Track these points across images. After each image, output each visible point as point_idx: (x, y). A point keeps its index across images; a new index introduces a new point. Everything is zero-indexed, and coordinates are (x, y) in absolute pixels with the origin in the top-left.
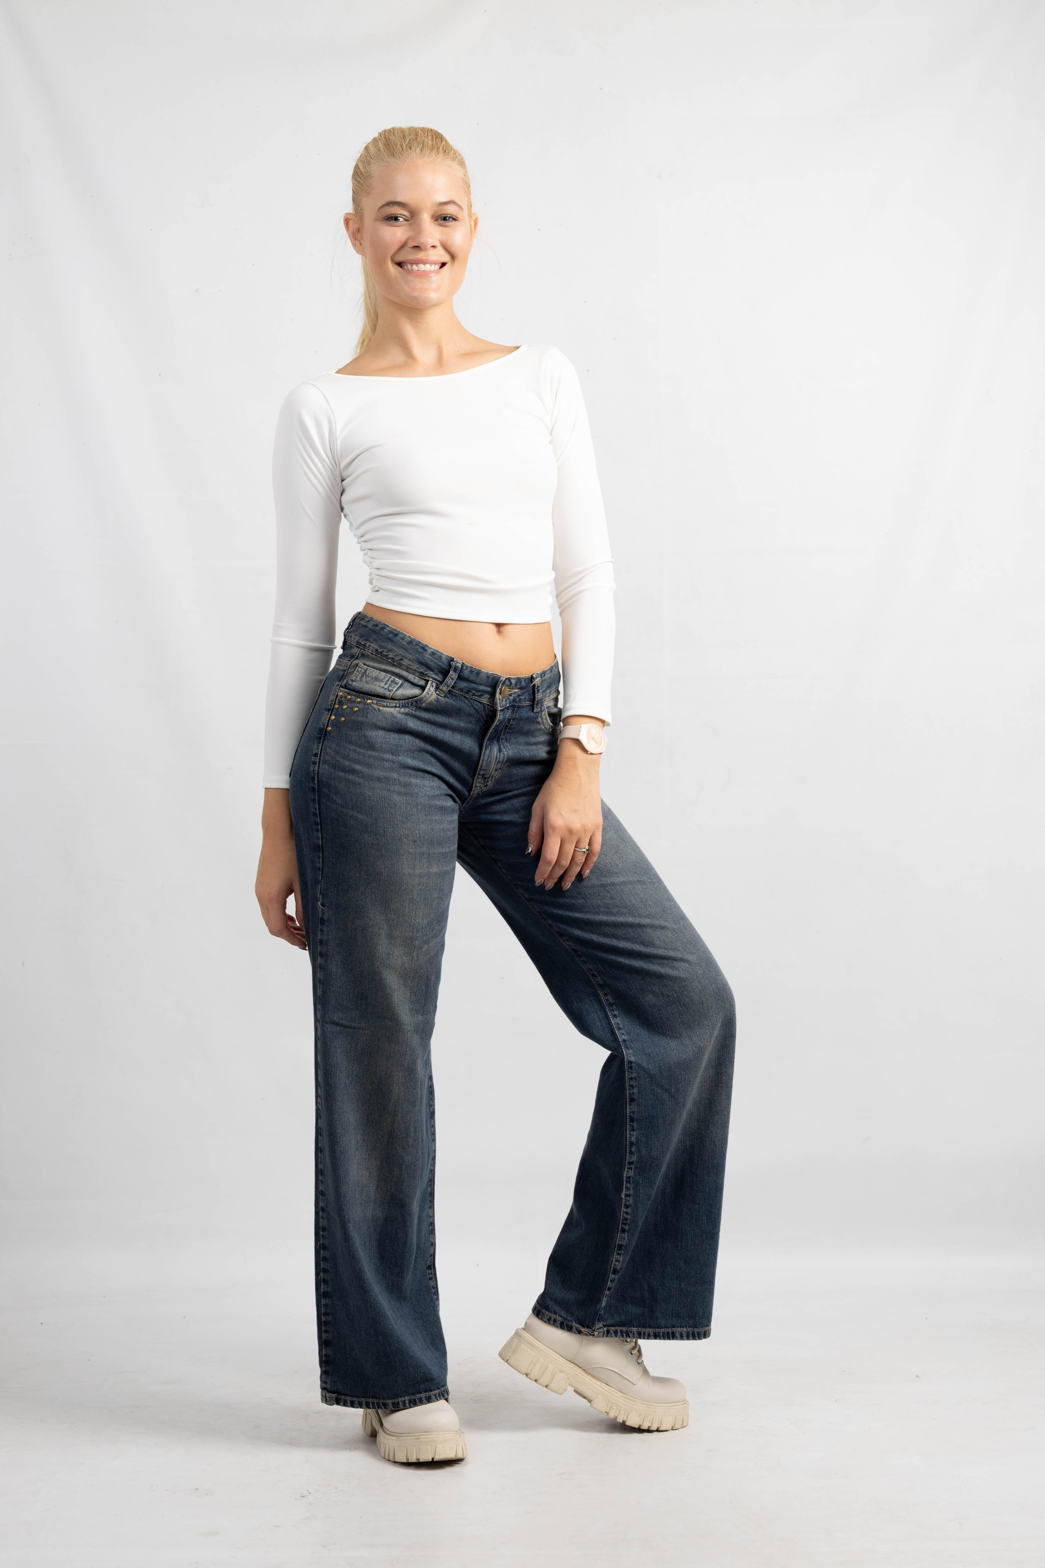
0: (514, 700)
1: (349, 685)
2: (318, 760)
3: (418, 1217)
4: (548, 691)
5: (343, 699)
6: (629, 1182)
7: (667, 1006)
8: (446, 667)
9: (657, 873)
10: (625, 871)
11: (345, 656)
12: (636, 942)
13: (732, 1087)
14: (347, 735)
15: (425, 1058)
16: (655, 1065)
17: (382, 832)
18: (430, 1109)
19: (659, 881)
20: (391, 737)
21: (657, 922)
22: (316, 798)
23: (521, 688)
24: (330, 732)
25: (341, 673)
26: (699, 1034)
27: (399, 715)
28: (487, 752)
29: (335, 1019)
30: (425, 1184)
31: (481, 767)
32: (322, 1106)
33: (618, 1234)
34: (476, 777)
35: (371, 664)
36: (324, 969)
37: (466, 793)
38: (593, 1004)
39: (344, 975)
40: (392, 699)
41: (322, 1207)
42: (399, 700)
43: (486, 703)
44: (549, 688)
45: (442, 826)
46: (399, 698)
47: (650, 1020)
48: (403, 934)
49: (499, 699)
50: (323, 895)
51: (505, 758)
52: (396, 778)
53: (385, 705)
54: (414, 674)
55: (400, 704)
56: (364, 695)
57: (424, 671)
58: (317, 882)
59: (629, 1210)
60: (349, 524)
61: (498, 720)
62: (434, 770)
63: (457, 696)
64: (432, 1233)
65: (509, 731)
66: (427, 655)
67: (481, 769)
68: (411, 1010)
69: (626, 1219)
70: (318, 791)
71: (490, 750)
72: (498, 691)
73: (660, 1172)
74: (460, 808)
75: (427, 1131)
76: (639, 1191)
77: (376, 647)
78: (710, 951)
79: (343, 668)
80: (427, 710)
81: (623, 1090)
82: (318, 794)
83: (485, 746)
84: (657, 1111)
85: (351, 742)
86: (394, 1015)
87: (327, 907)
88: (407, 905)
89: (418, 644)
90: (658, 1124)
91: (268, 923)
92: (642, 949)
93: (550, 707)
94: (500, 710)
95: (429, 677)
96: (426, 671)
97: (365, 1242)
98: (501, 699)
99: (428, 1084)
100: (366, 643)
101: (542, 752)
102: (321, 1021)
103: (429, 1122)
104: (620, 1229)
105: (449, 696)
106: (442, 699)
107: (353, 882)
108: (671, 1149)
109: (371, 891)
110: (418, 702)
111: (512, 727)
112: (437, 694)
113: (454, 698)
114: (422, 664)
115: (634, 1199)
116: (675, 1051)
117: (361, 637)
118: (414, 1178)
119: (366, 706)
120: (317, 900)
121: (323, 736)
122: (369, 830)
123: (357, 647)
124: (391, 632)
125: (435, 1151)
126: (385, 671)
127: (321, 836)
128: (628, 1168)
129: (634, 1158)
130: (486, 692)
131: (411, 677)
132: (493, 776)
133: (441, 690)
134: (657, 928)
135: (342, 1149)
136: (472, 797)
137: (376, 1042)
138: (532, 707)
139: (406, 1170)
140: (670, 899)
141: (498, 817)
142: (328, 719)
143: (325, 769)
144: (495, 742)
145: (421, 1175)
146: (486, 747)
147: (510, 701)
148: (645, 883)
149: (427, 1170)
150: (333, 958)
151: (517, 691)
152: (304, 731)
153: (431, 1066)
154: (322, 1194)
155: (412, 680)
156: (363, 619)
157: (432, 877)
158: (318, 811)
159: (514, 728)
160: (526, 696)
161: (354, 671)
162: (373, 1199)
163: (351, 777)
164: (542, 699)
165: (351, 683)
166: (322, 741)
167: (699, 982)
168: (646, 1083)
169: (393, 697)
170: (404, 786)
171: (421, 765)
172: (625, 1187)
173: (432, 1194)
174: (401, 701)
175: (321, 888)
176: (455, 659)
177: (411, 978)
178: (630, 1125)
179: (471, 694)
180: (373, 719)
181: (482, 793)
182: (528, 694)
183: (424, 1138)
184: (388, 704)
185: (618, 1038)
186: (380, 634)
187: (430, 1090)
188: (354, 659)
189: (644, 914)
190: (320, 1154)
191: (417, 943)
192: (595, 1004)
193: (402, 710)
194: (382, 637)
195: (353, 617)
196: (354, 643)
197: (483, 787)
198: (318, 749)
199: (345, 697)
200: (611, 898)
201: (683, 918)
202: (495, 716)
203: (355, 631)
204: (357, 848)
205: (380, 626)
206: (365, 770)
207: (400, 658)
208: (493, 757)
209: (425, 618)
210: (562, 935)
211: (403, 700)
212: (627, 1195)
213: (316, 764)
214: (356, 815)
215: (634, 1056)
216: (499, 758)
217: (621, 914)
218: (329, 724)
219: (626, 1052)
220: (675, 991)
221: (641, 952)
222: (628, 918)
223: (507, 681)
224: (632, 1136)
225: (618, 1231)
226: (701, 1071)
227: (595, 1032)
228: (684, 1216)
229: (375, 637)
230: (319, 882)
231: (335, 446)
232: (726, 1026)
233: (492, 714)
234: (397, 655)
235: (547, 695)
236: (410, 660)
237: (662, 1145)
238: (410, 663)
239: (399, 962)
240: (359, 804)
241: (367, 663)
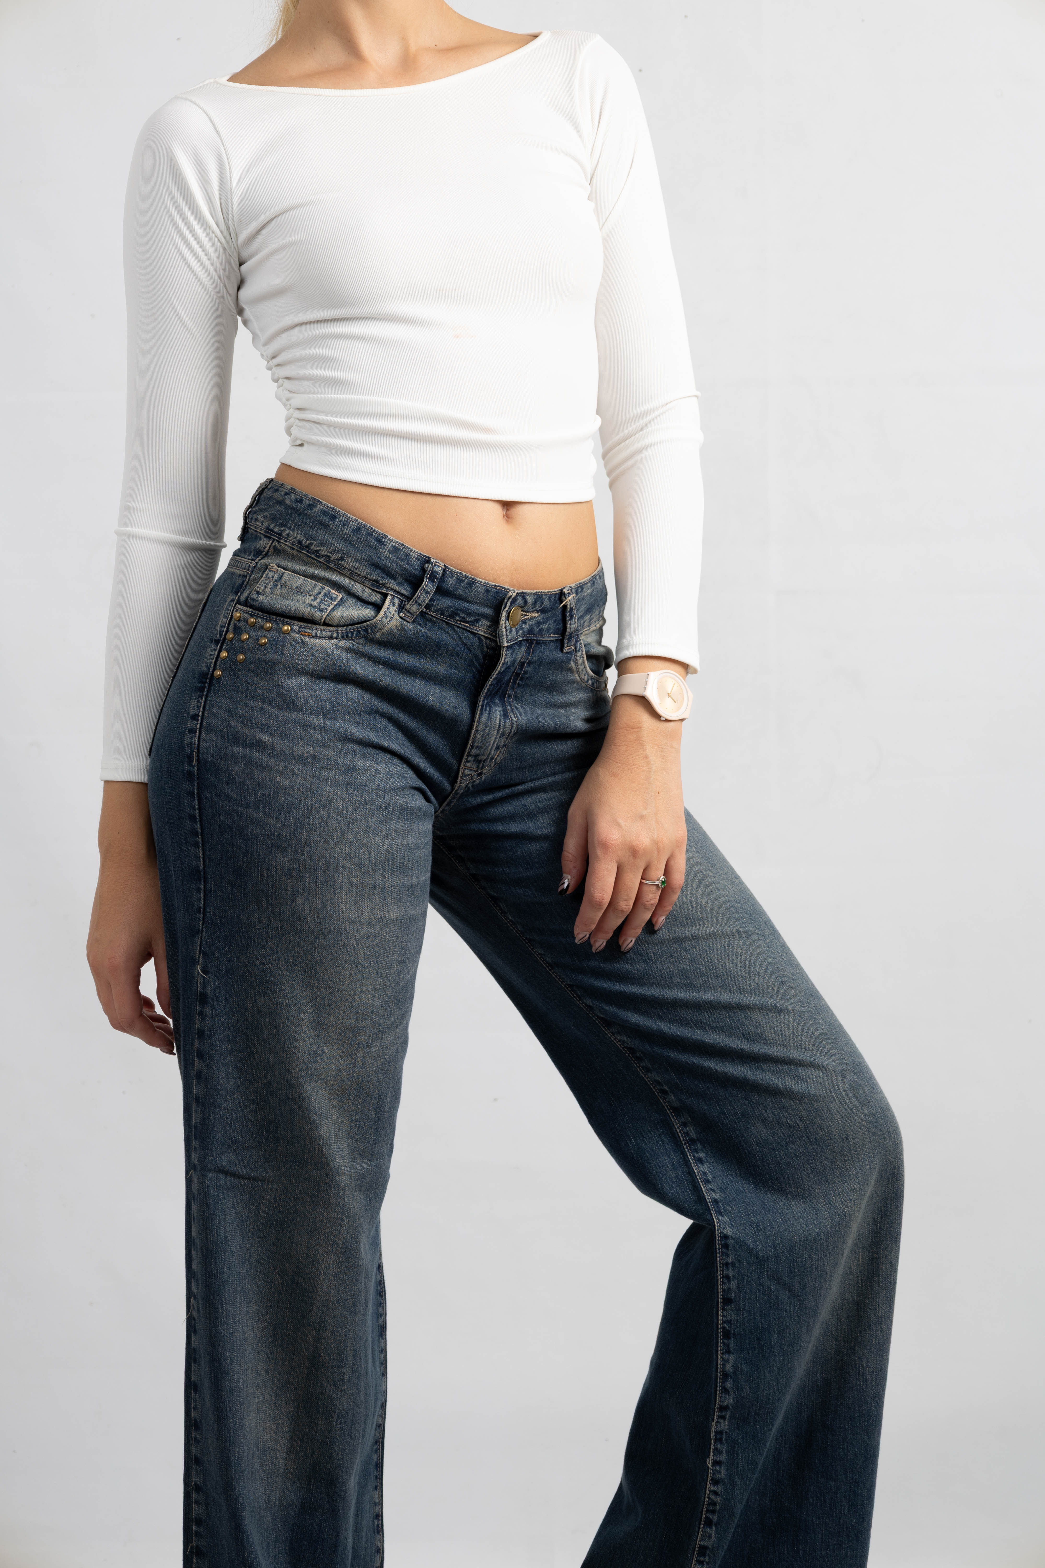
0: (531, 631)
1: (253, 599)
2: (198, 726)
3: (356, 1503)
4: (587, 618)
5: (242, 624)
6: (720, 1440)
7: (787, 1144)
8: (417, 573)
9: (770, 920)
10: (715, 916)
11: (245, 552)
12: (735, 1035)
13: (895, 1283)
14: (248, 683)
15: (372, 1234)
16: (766, 1243)
17: (305, 848)
18: (378, 1321)
19: (774, 933)
20: (322, 688)
21: (770, 1002)
22: (194, 789)
23: (543, 611)
24: (219, 679)
25: (239, 581)
26: (842, 1192)
27: (337, 652)
28: (484, 718)
29: (224, 1163)
30: (368, 1448)
31: (473, 742)
32: (199, 1312)
33: (699, 1528)
34: (464, 760)
35: (290, 565)
36: (206, 1079)
37: (448, 787)
38: (662, 1140)
39: (239, 1089)
40: (326, 624)
41: (195, 1484)
42: (338, 626)
43: (482, 634)
44: (590, 612)
45: (406, 839)
46: (336, 622)
47: (758, 1167)
48: (340, 1022)
49: (506, 628)
50: (204, 954)
51: (514, 729)
52: (330, 757)
53: (314, 633)
54: (363, 583)
55: (338, 633)
56: (278, 618)
57: (379, 578)
58: (194, 932)
59: (719, 1488)
60: (251, 336)
61: (503, 664)
62: (394, 746)
63: (434, 622)
64: (378, 1532)
65: (521, 683)
66: (385, 553)
67: (472, 746)
68: (351, 1151)
69: (714, 1504)
70: (198, 779)
71: (489, 714)
72: (504, 615)
73: (773, 1425)
74: (435, 812)
75: (373, 1358)
76: (738, 1456)
77: (300, 537)
78: (860, 1053)
79: (241, 573)
80: (383, 644)
81: (714, 1285)
82: (198, 783)
83: (480, 707)
84: (770, 1321)
85: (254, 695)
86: (322, 1158)
87: (212, 974)
88: (347, 973)
89: (370, 532)
90: (771, 1342)
91: (108, 1008)
92: (745, 1046)
93: (589, 644)
94: (507, 646)
95: (388, 588)
96: (383, 578)
97: (269, 1543)
98: (509, 628)
99: (376, 1278)
100: (282, 531)
101: (575, 719)
102: (199, 1169)
103: (376, 1343)
104: (703, 1519)
105: (421, 622)
106: (409, 627)
107: (257, 932)
108: (792, 1386)
109: (286, 948)
110: (369, 631)
111: (527, 676)
112: (401, 617)
113: (429, 624)
114: (376, 566)
115: (728, 1469)
116: (801, 1220)
117: (274, 519)
118: (351, 1437)
119: (282, 636)
120: (195, 962)
121: (206, 685)
122: (284, 845)
123: (266, 536)
124: (324, 513)
125: (385, 1392)
126: (313, 577)
127: (203, 854)
128: (720, 1417)
129: (730, 1400)
130: (485, 616)
131: (357, 588)
132: (492, 758)
133: (408, 611)
134: (770, 1010)
135: (233, 1385)
136: (456, 793)
137: (291, 1203)
138: (561, 644)
139: (339, 1422)
140: (793, 964)
141: (499, 827)
142: (215, 656)
143: (210, 741)
144: (497, 701)
145: (364, 1431)
146: (482, 709)
147: (524, 632)
148: (749, 936)
149: (373, 1424)
150: (222, 1061)
151: (535, 615)
152: (174, 677)
153: (380, 1248)
154: (197, 1461)
155: (360, 594)
156: (277, 490)
157: (389, 925)
158: (197, 812)
159: (530, 678)
160: (550, 625)
161: (262, 576)
162: (281, 1471)
163: (255, 755)
164: (577, 631)
165: (255, 596)
166: (205, 693)
167: (842, 1103)
168: (751, 1273)
169: (327, 621)
170: (344, 772)
171: (373, 737)
172: (714, 1449)
173: (379, 1466)
174: (340, 629)
175: (201, 943)
176: (432, 560)
177: (352, 1097)
178: (724, 1343)
179: (458, 618)
180: (293, 658)
181: (473, 786)
182: (555, 621)
183: (370, 1370)
184: (319, 632)
185: (704, 1196)
186: (306, 515)
187: (379, 1288)
188: (261, 557)
189: (748, 987)
190: (193, 1395)
191: (363, 1038)
192: (666, 1141)
193: (342, 642)
194: (308, 521)
195: (260, 487)
196: (261, 529)
197: (475, 777)
198: (199, 707)
199: (246, 621)
200: (692, 961)
201: (815, 995)
202: (498, 656)
203: (262, 511)
204: (263, 876)
205: (307, 502)
206: (278, 743)
207: (340, 556)
208: (493, 726)
209: (382, 490)
210: (608, 1023)
211: (344, 626)
212: (716, 1463)
213: (195, 732)
214: (262, 819)
215: (732, 1227)
216: (504, 726)
217: (709, 988)
218: (218, 664)
219: (718, 1219)
220: (800, 1118)
221: (742, 1050)
222: (721, 995)
223: (519, 598)
224: (726, 1362)
225: (700, 1524)
226: (845, 1255)
227: (666, 1187)
228: (811, 1500)
229: (298, 520)
230: (198, 932)
231: (230, 205)
232: (889, 1178)
233: (494, 652)
234: (334, 551)
235: (586, 624)
236: (357, 560)
237: (777, 1379)
238: (357, 565)
239: (333, 1069)
240: (267, 800)
241: (284, 563)
